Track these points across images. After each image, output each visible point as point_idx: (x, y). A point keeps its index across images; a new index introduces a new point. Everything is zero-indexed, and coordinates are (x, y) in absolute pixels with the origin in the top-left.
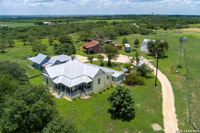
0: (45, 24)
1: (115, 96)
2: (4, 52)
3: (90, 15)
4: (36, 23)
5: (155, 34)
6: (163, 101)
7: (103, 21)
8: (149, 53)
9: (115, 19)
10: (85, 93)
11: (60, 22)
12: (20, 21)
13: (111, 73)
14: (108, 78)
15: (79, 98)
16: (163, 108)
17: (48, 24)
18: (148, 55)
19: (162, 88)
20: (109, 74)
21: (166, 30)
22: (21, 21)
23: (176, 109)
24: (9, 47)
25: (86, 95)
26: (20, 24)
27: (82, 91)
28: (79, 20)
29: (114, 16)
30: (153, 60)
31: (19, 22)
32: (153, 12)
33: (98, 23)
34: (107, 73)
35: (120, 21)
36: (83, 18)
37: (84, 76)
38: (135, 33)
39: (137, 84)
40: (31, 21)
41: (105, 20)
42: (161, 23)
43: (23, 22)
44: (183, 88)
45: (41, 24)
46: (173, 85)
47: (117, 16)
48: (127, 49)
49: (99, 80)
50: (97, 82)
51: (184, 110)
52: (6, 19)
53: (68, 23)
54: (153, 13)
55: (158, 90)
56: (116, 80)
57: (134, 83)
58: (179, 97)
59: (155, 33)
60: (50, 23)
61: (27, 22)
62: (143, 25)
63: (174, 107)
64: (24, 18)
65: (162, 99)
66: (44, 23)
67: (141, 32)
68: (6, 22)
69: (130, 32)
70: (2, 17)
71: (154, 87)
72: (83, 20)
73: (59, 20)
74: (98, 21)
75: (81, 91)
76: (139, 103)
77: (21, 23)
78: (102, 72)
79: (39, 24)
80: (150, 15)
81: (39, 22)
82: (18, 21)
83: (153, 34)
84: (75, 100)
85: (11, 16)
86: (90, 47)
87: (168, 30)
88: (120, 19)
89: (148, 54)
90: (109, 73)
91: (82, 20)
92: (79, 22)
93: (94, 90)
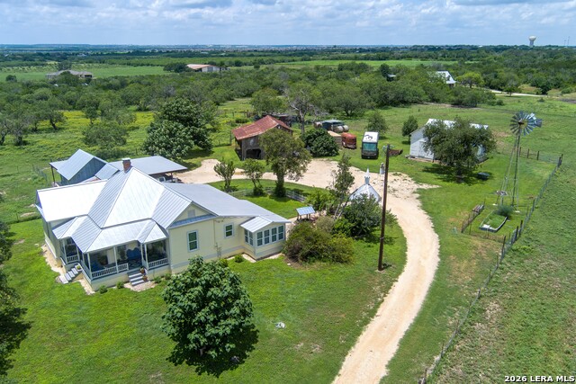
0: (190, 70)
1: (179, 290)
2: (25, 143)
3: (335, 46)
4: (168, 68)
5: (497, 107)
6: (375, 318)
7: (358, 62)
8: (437, 162)
9: (402, 58)
10: (144, 272)
11: (238, 64)
12: (133, 61)
13: (242, 217)
14: (229, 234)
15: (121, 286)
16: (357, 345)
17: (201, 69)
18: (427, 170)
19: (401, 278)
20: (236, 223)
21: (544, 93)
22: (136, 60)
23: (399, 350)
24: (49, 131)
25: (146, 280)
26: (128, 68)
27: (134, 267)
28: (294, 61)
29: (406, 48)
30: (434, 186)
31: (129, 64)
32: (533, 37)
33: (341, 68)
34: (221, 217)
35: (415, 63)
36: (307, 54)
37: (148, 221)
38: (434, 100)
39: (320, 258)
40: (160, 63)
41: (364, 62)
42: (538, 71)
43: (138, 65)
44: (469, 284)
45: (181, 68)
46: (442, 271)
47: (415, 48)
48: (367, 148)
49: (193, 236)
50: (186, 242)
51: (426, 356)
52: (102, 54)
53: (257, 67)
54: (532, 41)
55: (380, 283)
56: (255, 239)
57: (310, 254)
58: (437, 312)
59: (500, 104)
60: (205, 67)
61: (148, 65)
62: (470, 78)
63: (397, 342)
64: (148, 54)
65: (373, 313)
66: (190, 66)
67: (453, 98)
68: (95, 65)
69: (420, 96)
70: (93, 50)
71: (372, 272)
72: (305, 60)
73: (234, 60)
74: (344, 62)
75: (131, 267)
76: (284, 320)
77: (132, 68)
78: (203, 214)
79: (177, 71)
80: (524, 48)
81: (175, 65)
82: (126, 61)
83: (492, 104)
84: (104, 291)
85: (119, 48)
86: (247, 136)
87: (554, 94)
88: (416, 57)
89: (430, 166)
90: (235, 217)
91: (302, 60)
92: (287, 67)
93: (176, 267)
